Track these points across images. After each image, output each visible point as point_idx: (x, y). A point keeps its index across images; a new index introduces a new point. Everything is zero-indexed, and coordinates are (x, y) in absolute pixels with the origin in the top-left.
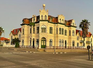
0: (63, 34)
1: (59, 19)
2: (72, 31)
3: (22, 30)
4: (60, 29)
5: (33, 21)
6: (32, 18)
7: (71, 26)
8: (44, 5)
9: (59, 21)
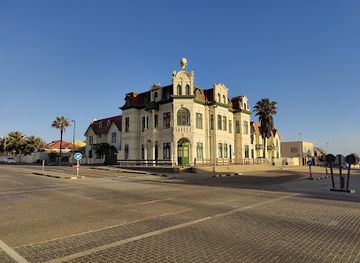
0: (225, 129)
1: (216, 93)
2: (242, 123)
3: (124, 121)
4: (220, 117)
5: (152, 100)
6: (149, 93)
7: (240, 111)
8: (185, 60)
9: (217, 99)
